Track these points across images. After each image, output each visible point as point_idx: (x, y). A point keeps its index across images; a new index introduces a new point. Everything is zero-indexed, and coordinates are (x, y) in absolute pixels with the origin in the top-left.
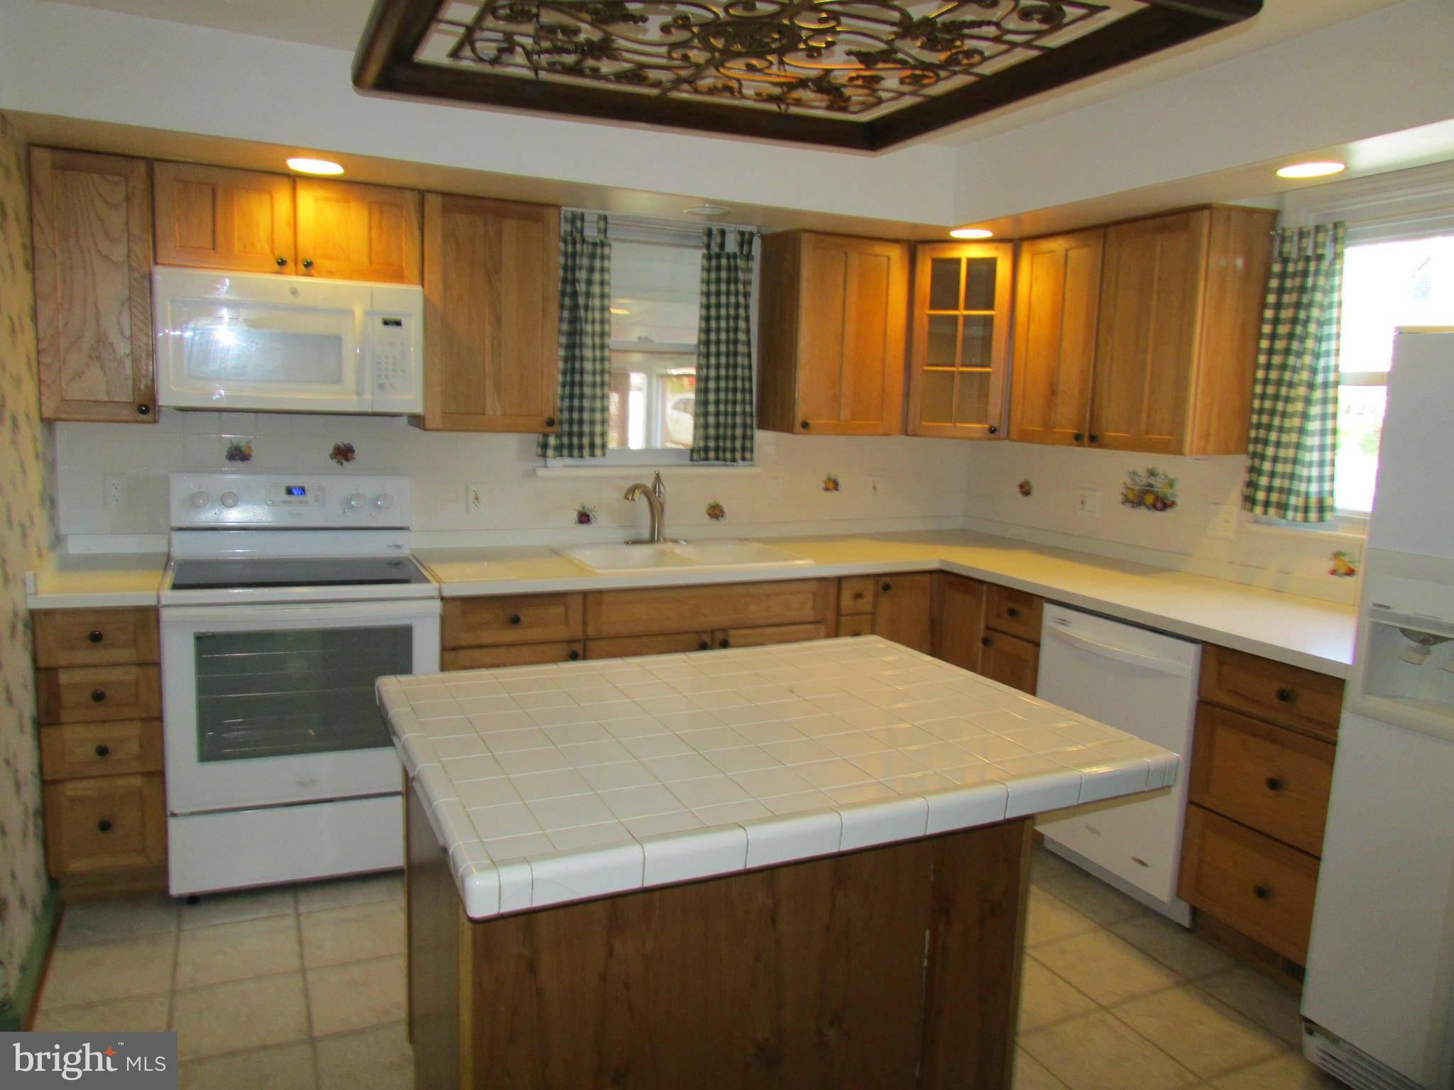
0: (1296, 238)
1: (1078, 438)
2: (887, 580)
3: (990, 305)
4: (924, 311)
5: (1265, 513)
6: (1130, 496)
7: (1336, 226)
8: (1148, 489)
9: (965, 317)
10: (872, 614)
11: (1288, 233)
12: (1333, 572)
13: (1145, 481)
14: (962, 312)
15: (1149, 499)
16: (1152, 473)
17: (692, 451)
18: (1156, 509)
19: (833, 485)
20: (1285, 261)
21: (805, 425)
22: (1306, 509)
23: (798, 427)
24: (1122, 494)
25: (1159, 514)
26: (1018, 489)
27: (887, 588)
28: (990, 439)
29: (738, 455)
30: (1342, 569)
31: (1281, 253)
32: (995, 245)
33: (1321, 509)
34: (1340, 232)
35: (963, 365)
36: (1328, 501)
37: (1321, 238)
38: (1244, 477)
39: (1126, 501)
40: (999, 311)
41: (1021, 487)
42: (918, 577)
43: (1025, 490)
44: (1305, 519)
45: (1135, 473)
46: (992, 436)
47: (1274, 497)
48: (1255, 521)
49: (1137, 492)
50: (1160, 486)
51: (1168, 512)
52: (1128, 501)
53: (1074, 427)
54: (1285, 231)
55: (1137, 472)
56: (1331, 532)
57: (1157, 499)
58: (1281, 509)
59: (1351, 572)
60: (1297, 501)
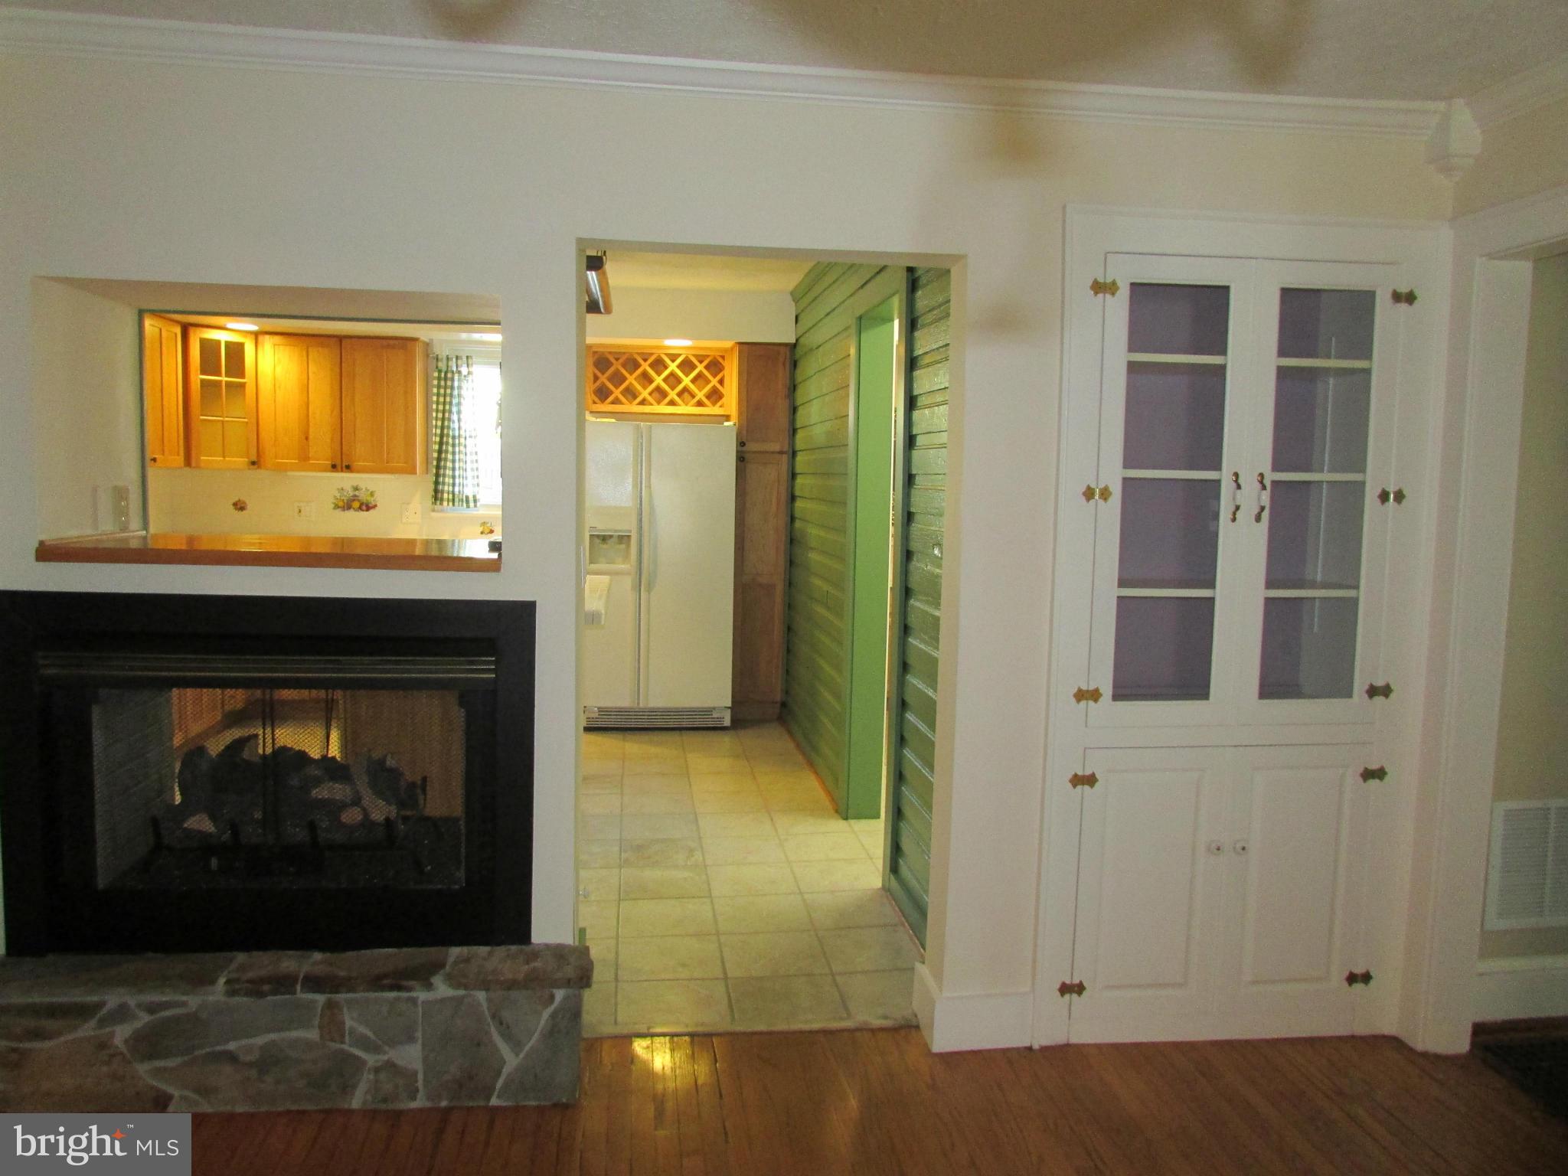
0: (444, 360)
1: (334, 467)
3: (242, 375)
4: (196, 377)
5: (448, 504)
6: (340, 504)
7: (467, 357)
8: (355, 498)
9: (226, 382)
11: (440, 357)
12: (482, 533)
13: (352, 494)
14: (224, 379)
15: (356, 505)
16: (356, 489)
18: (363, 511)
20: (440, 371)
21: (154, 460)
22: (467, 502)
24: (334, 503)
25: (365, 513)
26: (233, 506)
28: (249, 469)
30: (487, 531)
31: (437, 367)
32: (243, 334)
34: (470, 361)
35: (227, 417)
36: (478, 497)
37: (459, 362)
38: (432, 486)
39: (337, 507)
40: (249, 379)
41: (235, 504)
43: (240, 506)
44: (468, 507)
45: (342, 489)
46: (252, 467)
47: (451, 496)
48: (433, 511)
49: (345, 501)
50: (363, 496)
51: (371, 512)
52: (339, 507)
53: (327, 460)
54: (437, 355)
55: (344, 488)
56: (481, 512)
57: (362, 504)
58: (453, 501)
59: (492, 532)
60: (463, 498)
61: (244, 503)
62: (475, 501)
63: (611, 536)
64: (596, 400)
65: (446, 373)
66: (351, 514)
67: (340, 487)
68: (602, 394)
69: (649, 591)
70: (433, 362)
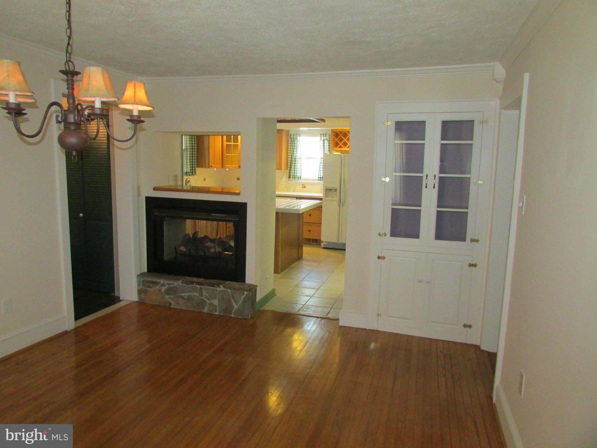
0: (293, 135)
3: (237, 142)
4: (225, 144)
5: (292, 179)
11: (291, 135)
12: (302, 188)
14: (232, 143)
19: (205, 180)
20: (291, 139)
21: (212, 166)
22: (298, 178)
23: (210, 167)
31: (291, 137)
34: (300, 136)
35: (233, 154)
36: (301, 177)
38: (288, 173)
40: (239, 143)
41: (237, 178)
43: (238, 179)
44: (298, 180)
46: (239, 168)
47: (293, 176)
48: (289, 181)
56: (302, 181)
58: (294, 178)
59: (305, 187)
60: (297, 177)
61: (239, 178)
62: (300, 178)
63: (332, 189)
64: (335, 147)
65: (293, 139)
68: (336, 145)
69: (343, 206)
70: (289, 136)
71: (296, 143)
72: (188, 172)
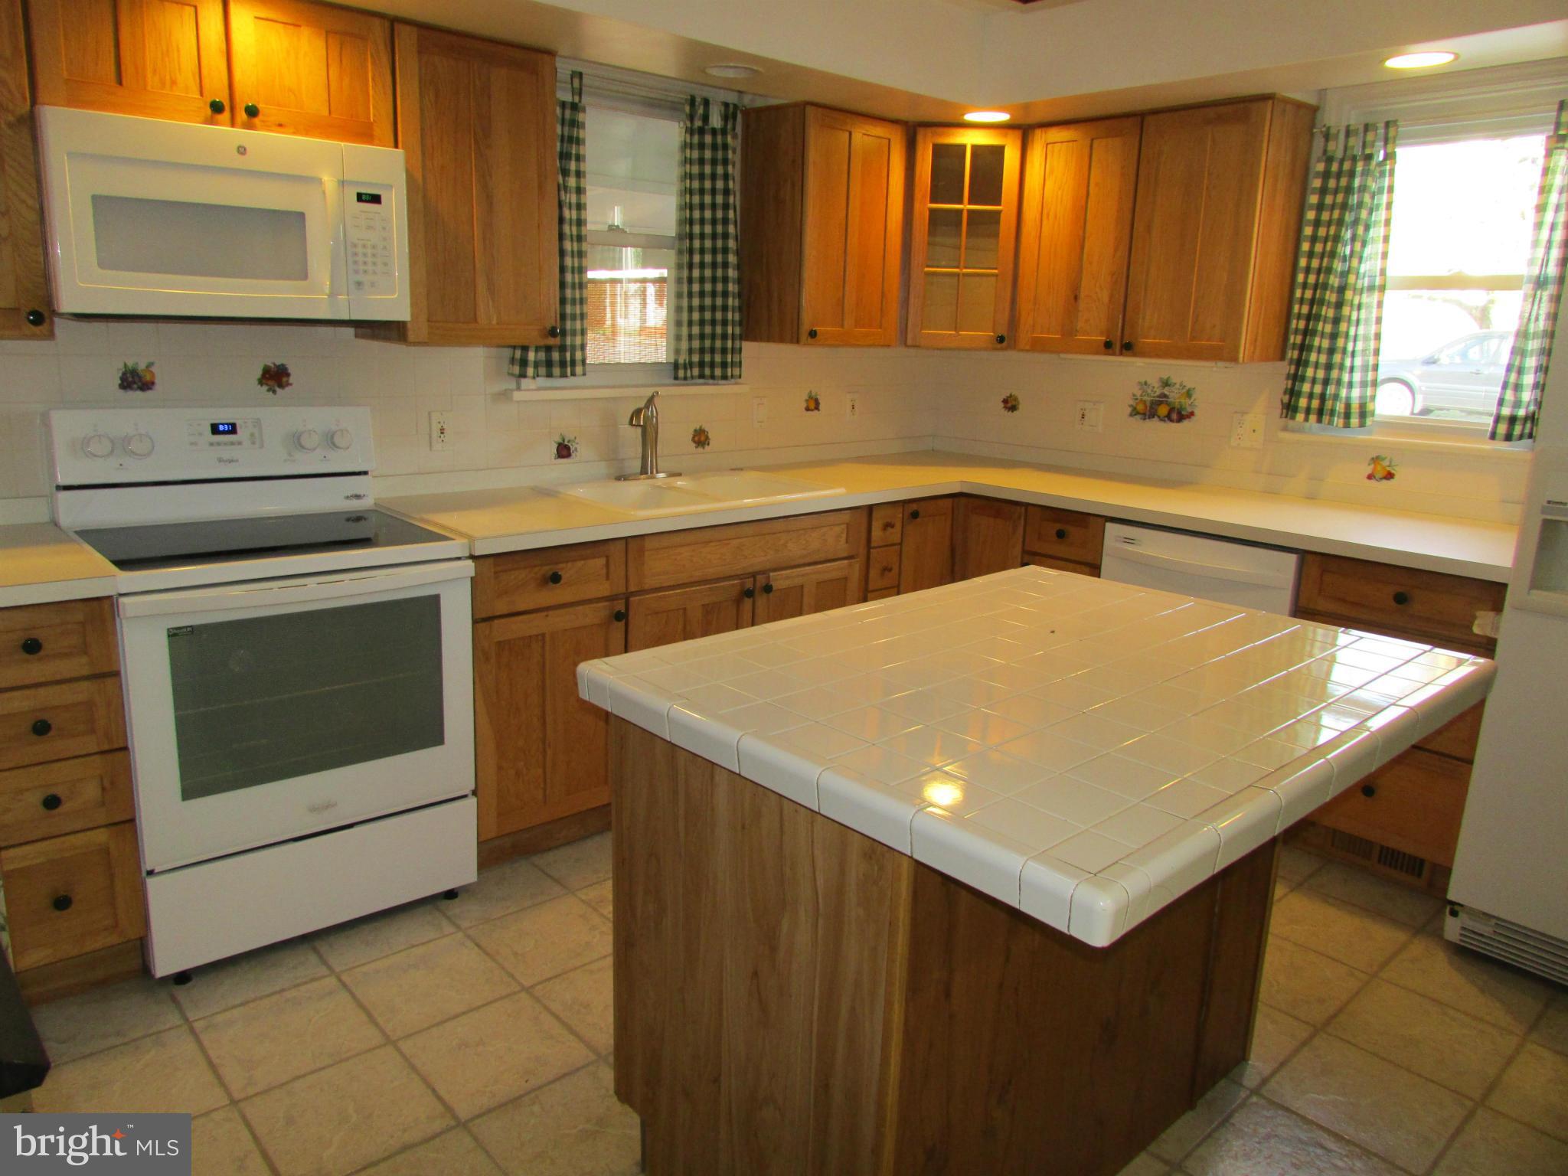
0: (1342, 136)
1: (1108, 345)
2: (914, 507)
3: (997, 200)
4: (924, 206)
5: (1306, 419)
6: (1140, 407)
7: (1387, 125)
8: (1162, 399)
9: (970, 212)
10: (900, 544)
11: (1333, 131)
12: (1370, 477)
13: (1158, 393)
14: (966, 206)
15: (1163, 410)
16: (1166, 383)
17: (676, 366)
18: (1172, 421)
19: (813, 404)
20: (1329, 160)
21: (813, 334)
22: (1347, 415)
23: (804, 336)
24: (1131, 406)
25: (1174, 425)
26: (1002, 405)
27: (915, 515)
28: (995, 349)
29: (718, 372)
30: (1380, 474)
31: (1325, 152)
32: (1003, 131)
33: (1363, 414)
34: (1392, 131)
35: (966, 268)
36: (1369, 407)
37: (1370, 137)
38: (1285, 384)
39: (1135, 412)
40: (1007, 205)
41: (1005, 401)
42: (940, 502)
43: (1010, 404)
44: (1347, 425)
45: (1146, 383)
46: (999, 346)
47: (1315, 404)
48: (1285, 429)
49: (1148, 404)
50: (1175, 396)
51: (1185, 423)
52: (1138, 413)
53: (1101, 334)
54: (1329, 128)
55: (1149, 383)
56: (1371, 436)
57: (1171, 410)
58: (1320, 412)
59: (1389, 476)
60: (1340, 407)
61: (1016, 399)
65: (1342, 162)
66: (1154, 423)
67: (1143, 381)
70: (1318, 143)
71: (1357, 182)
72: (681, 361)
